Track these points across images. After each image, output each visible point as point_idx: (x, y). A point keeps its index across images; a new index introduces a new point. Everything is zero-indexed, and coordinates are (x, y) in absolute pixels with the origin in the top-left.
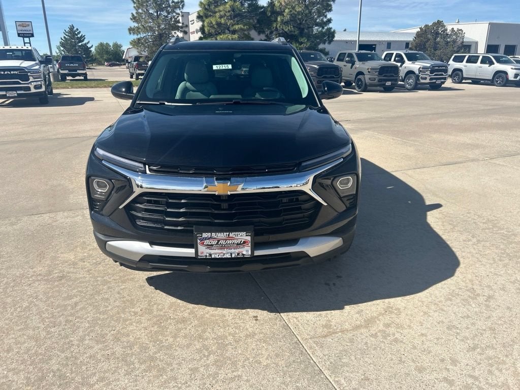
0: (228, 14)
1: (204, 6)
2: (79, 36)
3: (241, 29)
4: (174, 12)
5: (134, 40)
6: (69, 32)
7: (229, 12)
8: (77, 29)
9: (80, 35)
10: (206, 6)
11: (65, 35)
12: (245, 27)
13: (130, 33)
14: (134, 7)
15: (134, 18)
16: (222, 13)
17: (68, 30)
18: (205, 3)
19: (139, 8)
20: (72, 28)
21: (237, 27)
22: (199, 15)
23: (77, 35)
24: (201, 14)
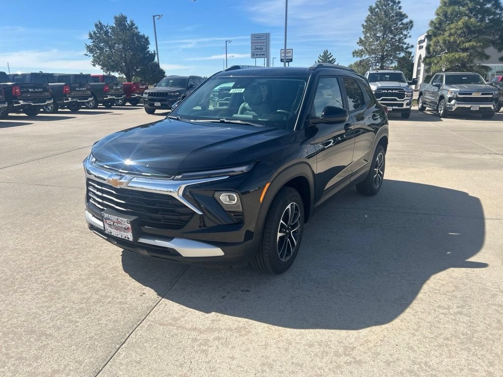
0: (459, 32)
1: (435, 24)
2: (330, 59)
3: (473, 47)
4: (402, 33)
5: (357, 62)
6: (323, 57)
7: (461, 28)
8: (330, 54)
9: (332, 58)
10: (437, 25)
11: (319, 59)
12: (478, 44)
13: (354, 56)
14: (363, 32)
15: (361, 42)
16: (453, 31)
17: (322, 54)
18: (435, 22)
19: (367, 33)
20: (326, 53)
21: (467, 45)
22: (428, 34)
23: (329, 58)
24: (430, 34)
